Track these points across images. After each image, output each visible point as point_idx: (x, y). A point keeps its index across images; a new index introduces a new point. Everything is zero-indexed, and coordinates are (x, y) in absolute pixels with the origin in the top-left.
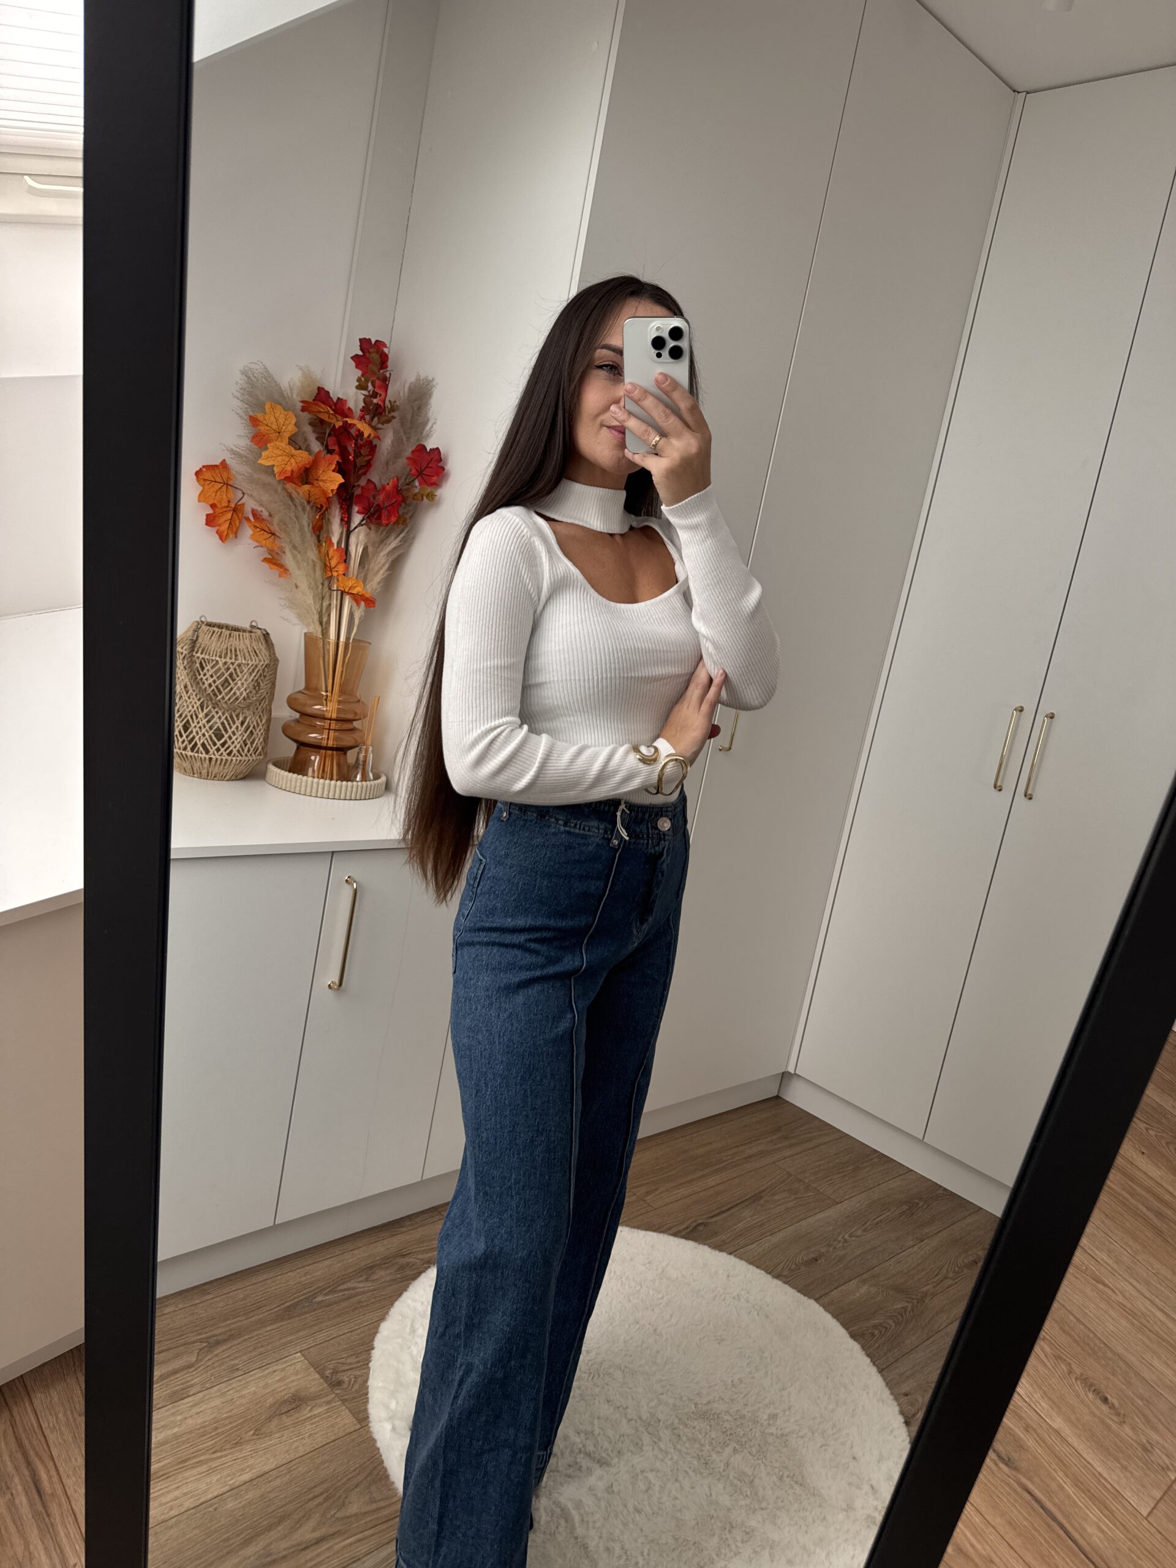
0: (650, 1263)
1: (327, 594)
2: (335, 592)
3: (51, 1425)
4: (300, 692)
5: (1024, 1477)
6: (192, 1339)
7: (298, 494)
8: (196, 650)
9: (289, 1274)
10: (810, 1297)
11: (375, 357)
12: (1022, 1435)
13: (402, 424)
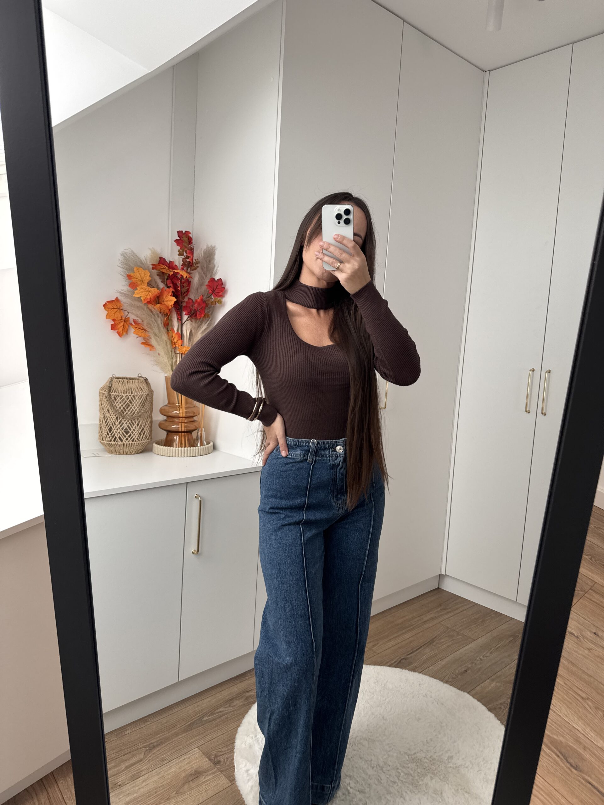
0: (377, 682)
1: (174, 356)
2: (178, 354)
3: (68, 796)
4: (166, 406)
5: (586, 775)
6: (141, 746)
7: (155, 309)
8: (111, 391)
9: (189, 707)
10: (464, 691)
11: (186, 239)
12: (582, 752)
13: (202, 269)
